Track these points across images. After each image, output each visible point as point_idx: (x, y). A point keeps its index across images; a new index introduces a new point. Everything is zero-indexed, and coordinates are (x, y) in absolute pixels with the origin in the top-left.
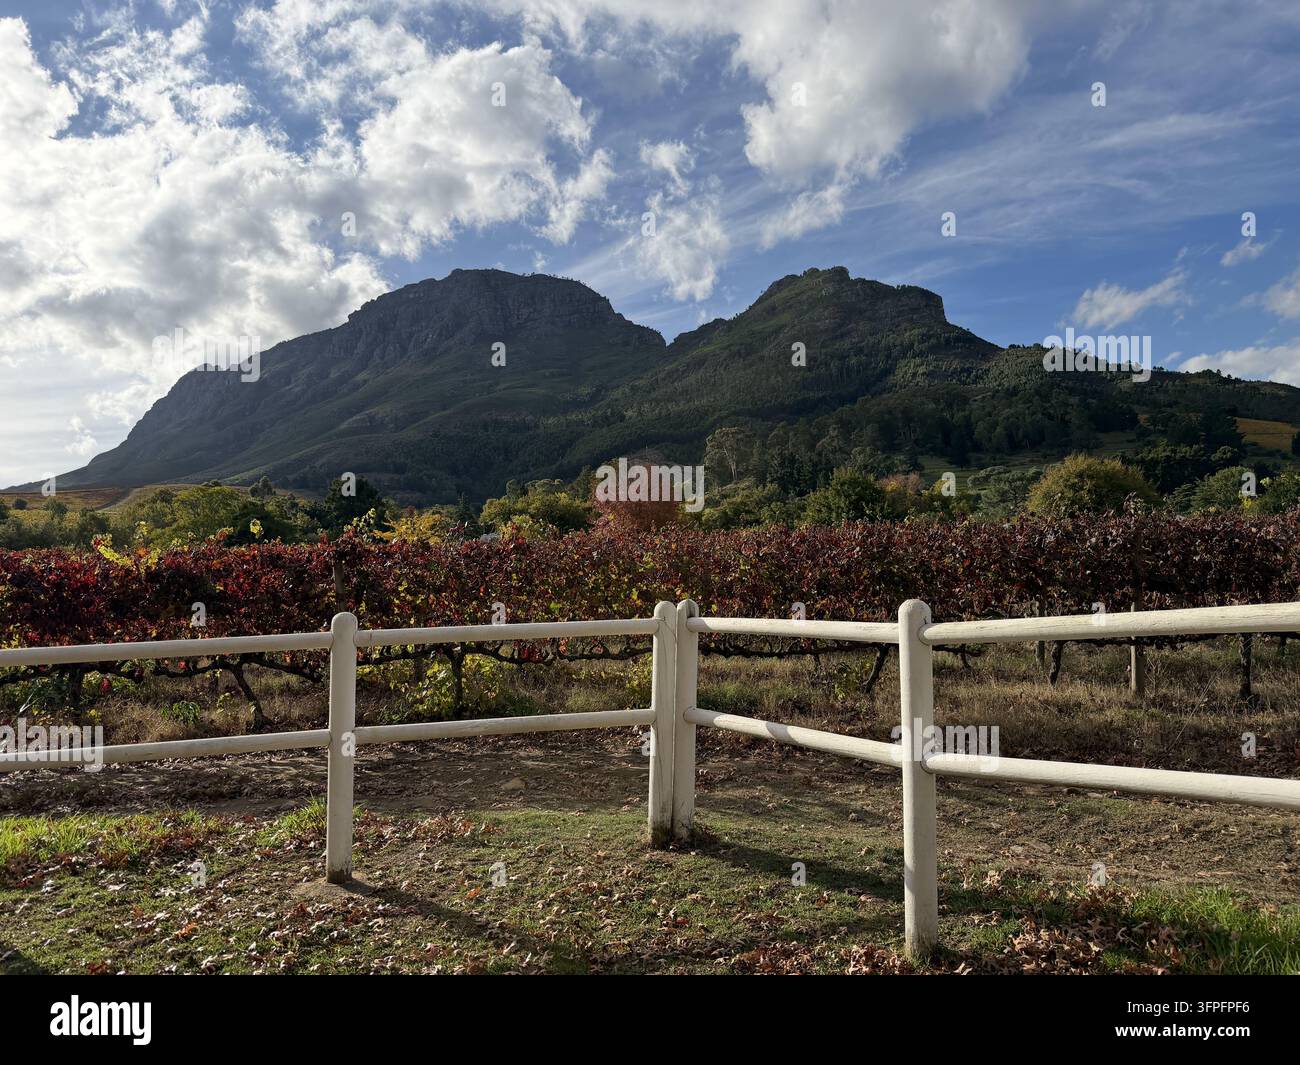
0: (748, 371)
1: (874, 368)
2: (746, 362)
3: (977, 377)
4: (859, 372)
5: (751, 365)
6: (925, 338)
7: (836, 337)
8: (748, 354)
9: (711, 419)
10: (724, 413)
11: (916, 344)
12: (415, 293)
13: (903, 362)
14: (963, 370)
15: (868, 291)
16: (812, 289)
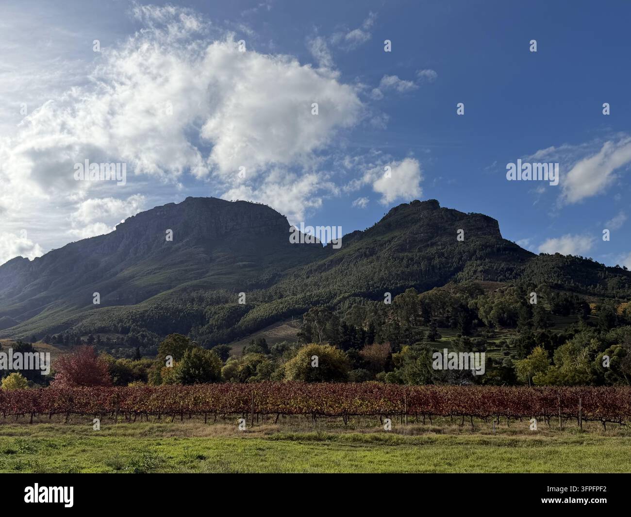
0: (370, 266)
1: (451, 267)
2: (369, 260)
3: (516, 274)
4: (440, 269)
5: (371, 262)
6: (484, 246)
7: (428, 246)
8: (371, 255)
9: (338, 298)
10: (347, 295)
11: (478, 251)
12: (162, 211)
13: (469, 263)
14: (508, 269)
15: (449, 216)
16: (414, 213)
